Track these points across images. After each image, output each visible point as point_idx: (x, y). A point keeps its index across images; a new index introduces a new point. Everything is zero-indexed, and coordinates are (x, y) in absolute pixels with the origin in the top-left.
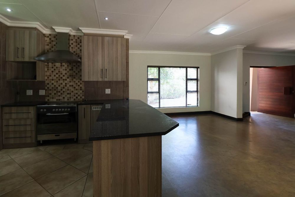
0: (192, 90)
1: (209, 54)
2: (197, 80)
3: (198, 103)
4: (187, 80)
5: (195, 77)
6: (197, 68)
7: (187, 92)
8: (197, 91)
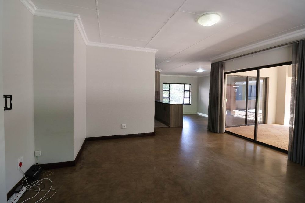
0: (186, 97)
1: (197, 77)
2: (190, 91)
3: (190, 102)
4: (184, 91)
5: (189, 90)
6: (190, 84)
7: (184, 98)
8: (190, 98)
